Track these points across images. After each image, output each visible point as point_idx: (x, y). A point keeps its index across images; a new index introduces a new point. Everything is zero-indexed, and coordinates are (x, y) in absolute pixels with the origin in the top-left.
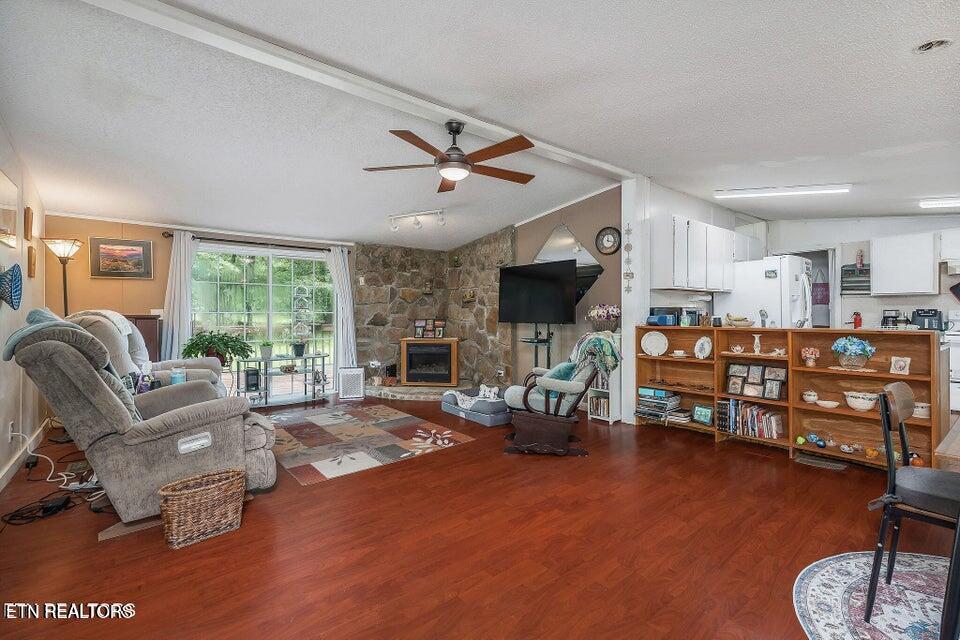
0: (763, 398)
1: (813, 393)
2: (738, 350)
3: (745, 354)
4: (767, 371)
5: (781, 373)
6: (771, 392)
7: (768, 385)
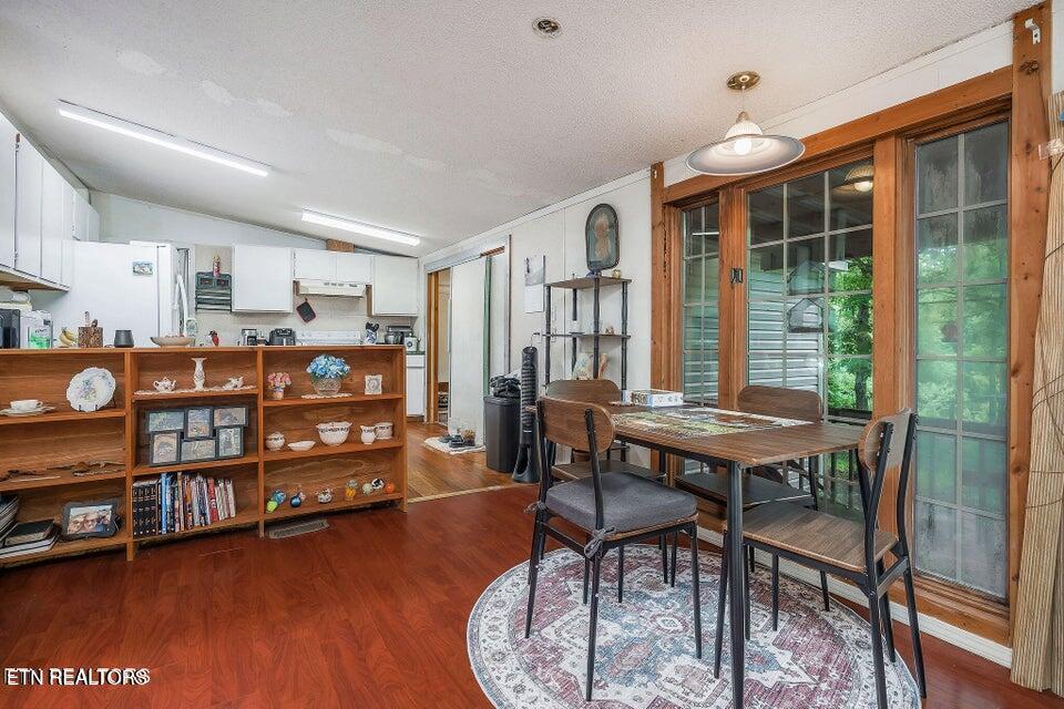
0: (218, 458)
1: (279, 435)
2: (164, 387)
3: (178, 392)
4: (216, 416)
5: (240, 415)
6: (229, 444)
7: (223, 436)
